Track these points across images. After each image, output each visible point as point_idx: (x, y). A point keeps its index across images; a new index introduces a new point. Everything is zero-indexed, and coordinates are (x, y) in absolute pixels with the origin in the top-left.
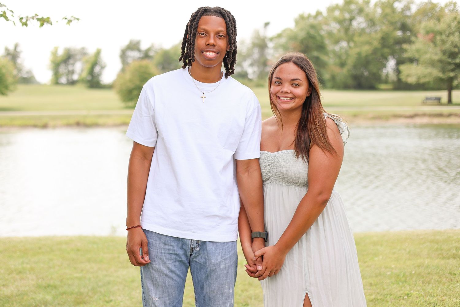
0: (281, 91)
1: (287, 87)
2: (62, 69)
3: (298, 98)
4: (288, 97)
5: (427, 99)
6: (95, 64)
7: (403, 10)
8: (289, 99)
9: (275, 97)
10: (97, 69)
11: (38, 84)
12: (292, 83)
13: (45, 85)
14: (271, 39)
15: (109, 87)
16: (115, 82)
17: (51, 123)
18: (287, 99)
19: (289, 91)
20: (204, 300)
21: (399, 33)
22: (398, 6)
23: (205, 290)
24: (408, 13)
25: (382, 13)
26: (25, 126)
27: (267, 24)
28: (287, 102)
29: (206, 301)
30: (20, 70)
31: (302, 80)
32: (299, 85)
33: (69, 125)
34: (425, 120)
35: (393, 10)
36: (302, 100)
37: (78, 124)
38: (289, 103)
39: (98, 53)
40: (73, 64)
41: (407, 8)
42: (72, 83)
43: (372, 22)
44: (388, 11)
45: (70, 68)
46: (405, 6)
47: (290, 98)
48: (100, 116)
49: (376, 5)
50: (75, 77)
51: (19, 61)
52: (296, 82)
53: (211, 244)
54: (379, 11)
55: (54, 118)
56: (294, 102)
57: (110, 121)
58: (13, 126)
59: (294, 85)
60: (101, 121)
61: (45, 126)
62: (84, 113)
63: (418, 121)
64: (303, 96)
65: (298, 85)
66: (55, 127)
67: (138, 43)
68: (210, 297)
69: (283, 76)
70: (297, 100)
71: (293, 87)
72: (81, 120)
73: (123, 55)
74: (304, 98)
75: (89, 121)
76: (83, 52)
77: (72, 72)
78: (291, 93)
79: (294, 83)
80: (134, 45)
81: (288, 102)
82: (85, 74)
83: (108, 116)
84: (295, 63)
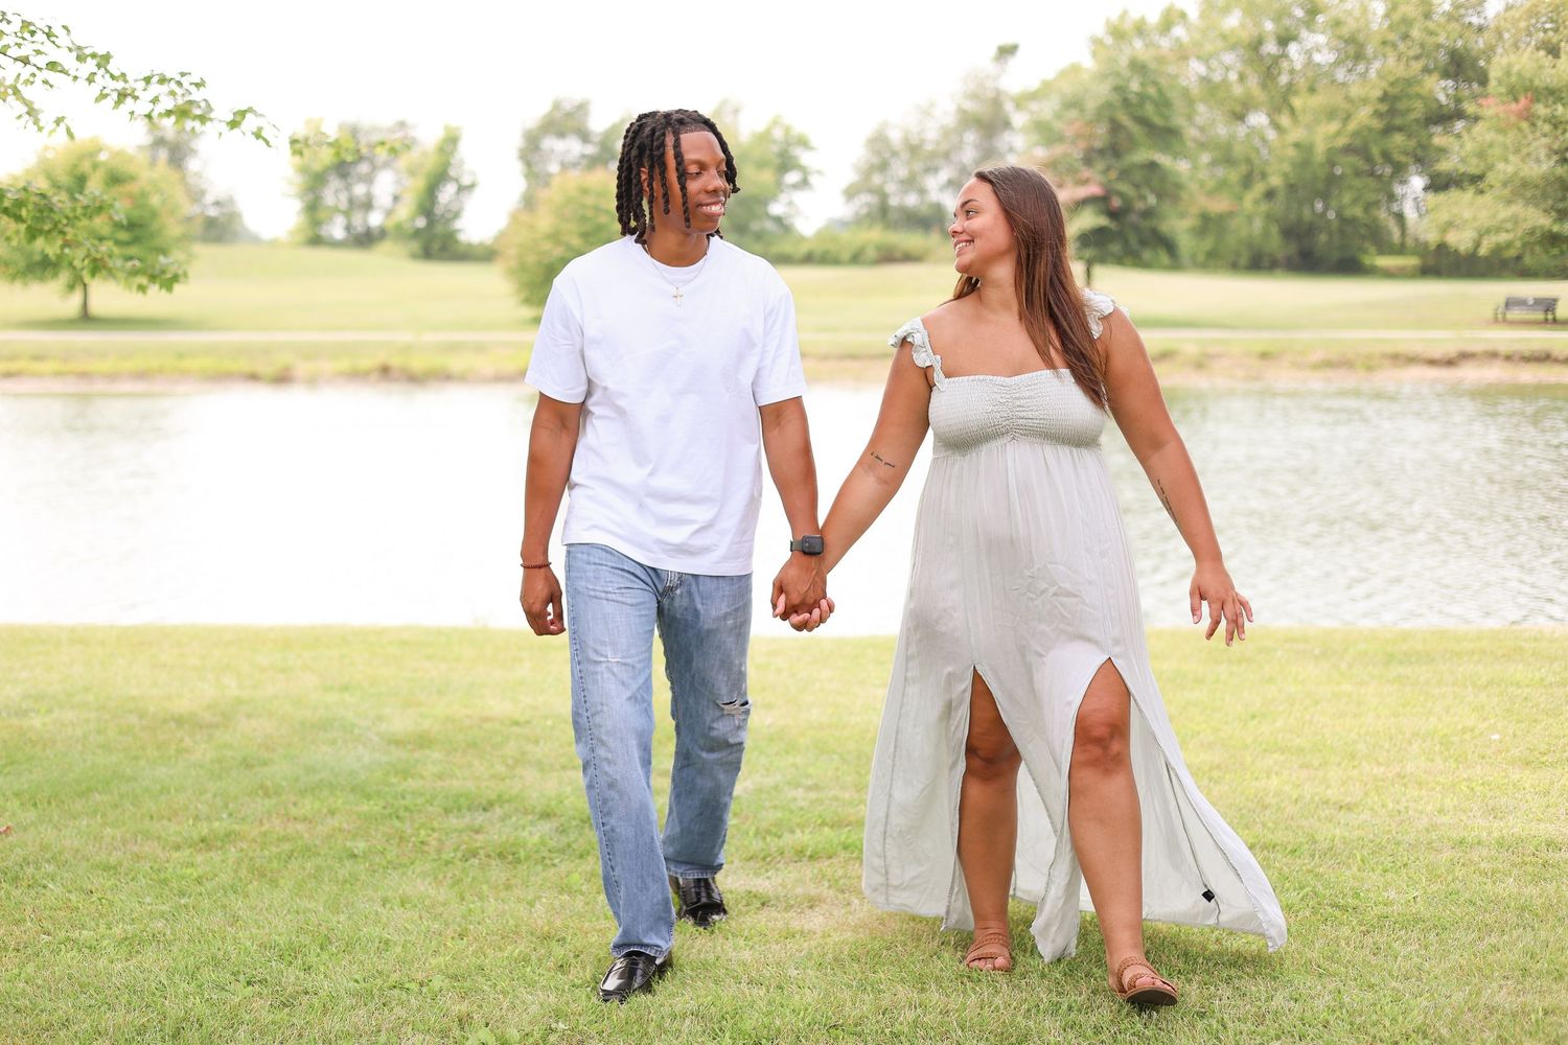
2: (333, 194)
5: (1510, 303)
6: (439, 178)
7: (1457, 8)
10: (447, 194)
11: (255, 240)
13: (274, 244)
14: (1021, 101)
15: (484, 255)
16: (502, 235)
17: (302, 368)
20: (692, 683)
23: (694, 665)
25: (1388, 16)
26: (221, 377)
27: (1007, 52)
29: (696, 684)
30: (196, 196)
33: (356, 376)
34: (1494, 373)
37: (385, 371)
39: (451, 141)
40: (369, 179)
42: (365, 239)
43: (1354, 50)
44: (1411, 9)
45: (359, 190)
48: (453, 348)
50: (375, 219)
51: (193, 165)
53: (708, 580)
55: (313, 352)
57: (485, 364)
58: (184, 375)
60: (455, 363)
61: (282, 379)
62: (405, 337)
63: (1470, 374)
66: (313, 381)
67: (582, 108)
68: (704, 679)
72: (395, 361)
73: (531, 150)
75: (417, 364)
76: (401, 139)
77: (368, 205)
80: (569, 115)
82: (404, 212)
83: (480, 348)
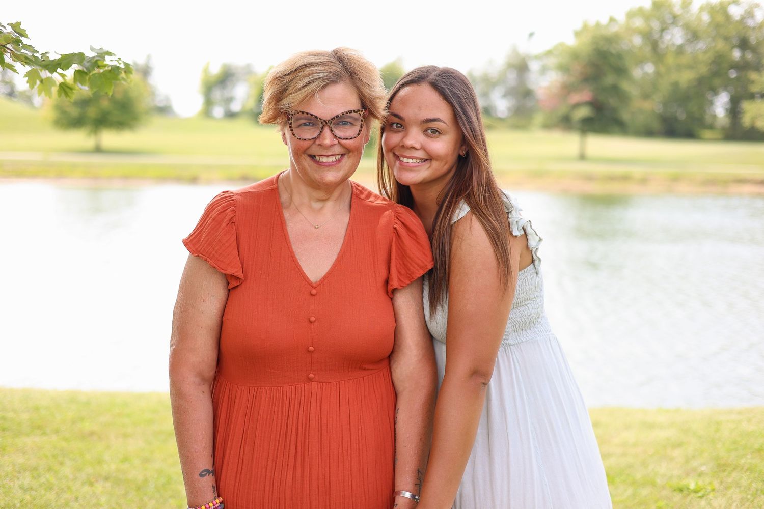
0: (401, 144)
1: (415, 137)
2: (217, 95)
3: (437, 160)
4: (416, 158)
7: (743, 19)
8: (418, 161)
9: (391, 155)
12: (425, 128)
18: (414, 161)
19: (417, 146)
21: (737, 54)
22: (736, 12)
24: (750, 23)
25: (710, 23)
28: (415, 169)
31: (446, 122)
32: (439, 133)
35: (728, 17)
36: (446, 164)
38: (419, 171)
41: (750, 14)
42: (232, 115)
43: (694, 35)
44: (720, 19)
45: (228, 93)
46: (745, 11)
47: (422, 159)
49: (702, 9)
50: (236, 107)
52: (435, 125)
54: (706, 18)
56: (429, 167)
59: (430, 131)
64: (447, 155)
65: (437, 132)
69: (408, 113)
70: (435, 164)
71: (428, 136)
74: (452, 160)
76: (248, 71)
77: (231, 100)
78: (423, 148)
79: (430, 128)
81: (417, 169)
84: (435, 85)
